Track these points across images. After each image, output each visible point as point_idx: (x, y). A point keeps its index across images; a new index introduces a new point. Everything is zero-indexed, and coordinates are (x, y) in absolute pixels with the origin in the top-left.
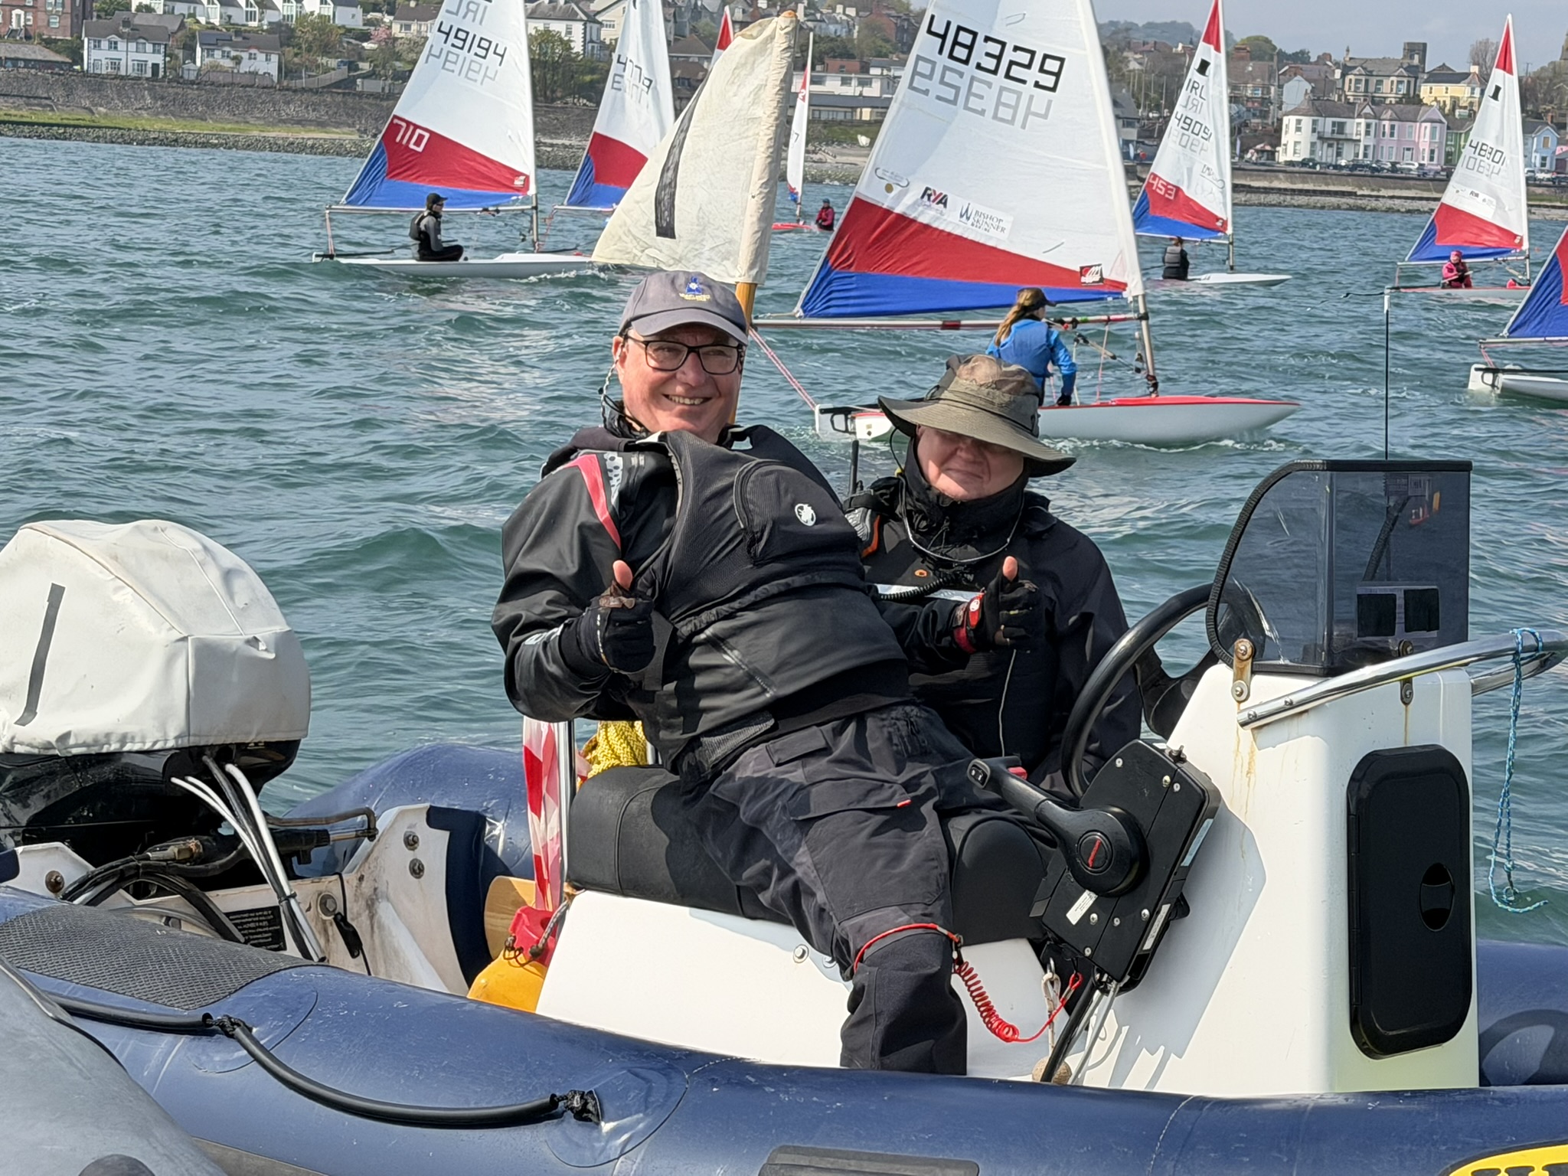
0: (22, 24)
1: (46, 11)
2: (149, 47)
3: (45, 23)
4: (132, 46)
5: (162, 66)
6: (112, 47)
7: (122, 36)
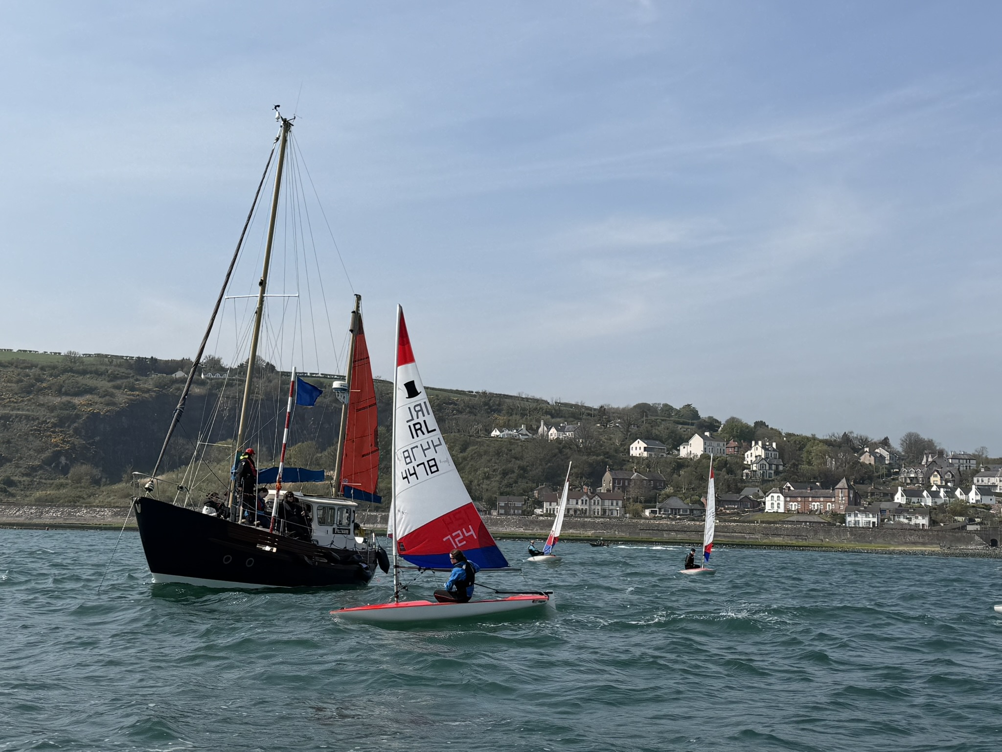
0: (831, 509)
1: (838, 503)
2: (871, 516)
4: (864, 515)
5: (876, 523)
6: (856, 515)
7: (859, 511)
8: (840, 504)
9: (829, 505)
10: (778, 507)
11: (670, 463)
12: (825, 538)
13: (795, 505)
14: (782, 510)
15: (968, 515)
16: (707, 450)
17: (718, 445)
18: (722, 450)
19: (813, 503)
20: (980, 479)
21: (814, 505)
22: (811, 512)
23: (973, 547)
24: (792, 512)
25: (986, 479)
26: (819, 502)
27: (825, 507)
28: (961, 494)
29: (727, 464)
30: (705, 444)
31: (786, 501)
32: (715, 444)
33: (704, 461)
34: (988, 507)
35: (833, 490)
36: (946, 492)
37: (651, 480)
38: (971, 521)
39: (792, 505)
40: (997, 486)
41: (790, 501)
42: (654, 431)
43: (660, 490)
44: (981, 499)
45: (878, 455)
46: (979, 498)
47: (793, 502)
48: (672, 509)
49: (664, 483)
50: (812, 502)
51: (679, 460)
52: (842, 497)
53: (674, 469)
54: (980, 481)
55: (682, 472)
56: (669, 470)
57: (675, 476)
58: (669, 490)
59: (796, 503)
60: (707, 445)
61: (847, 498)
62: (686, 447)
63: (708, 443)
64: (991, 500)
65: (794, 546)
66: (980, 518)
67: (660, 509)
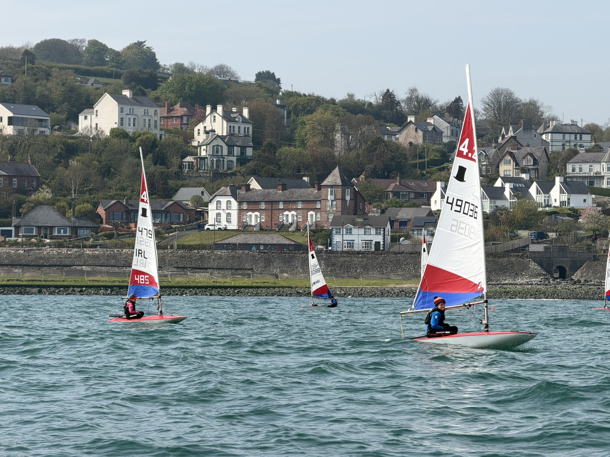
0: (314, 221)
1: (326, 211)
2: (373, 231)
3: (326, 220)
4: (362, 231)
5: (382, 243)
6: (349, 232)
7: (354, 224)
8: (328, 213)
9: (312, 215)
10: (229, 221)
11: (54, 146)
12: (282, 272)
13: (256, 216)
14: (234, 225)
15: (539, 227)
16: (126, 122)
17: (146, 113)
18: (152, 122)
19: (286, 213)
20: (577, 166)
21: (287, 215)
22: (283, 228)
23: (525, 281)
24: (251, 228)
25: (586, 167)
26: (296, 209)
27: (305, 219)
28: (538, 192)
29: (157, 146)
30: (121, 111)
31: (240, 210)
32: (139, 111)
33: (115, 141)
34: (575, 214)
35: (319, 189)
36: (514, 189)
37: (14, 177)
38: (541, 236)
39: (251, 216)
40: (603, 177)
41: (248, 210)
42: (39, 89)
43: (27, 193)
44: (569, 199)
45: (430, 128)
46: (565, 197)
47: (253, 211)
48: (39, 228)
49: (38, 181)
50: (284, 210)
51: (70, 141)
52: (332, 201)
53: (60, 156)
54: (577, 170)
55: (73, 163)
56: (50, 158)
57: (60, 168)
58: (45, 194)
59: (257, 213)
60: (125, 113)
61: (339, 203)
62: (89, 117)
63: (127, 109)
64: (585, 201)
65: (226, 287)
66: (556, 232)
67: (17, 228)
